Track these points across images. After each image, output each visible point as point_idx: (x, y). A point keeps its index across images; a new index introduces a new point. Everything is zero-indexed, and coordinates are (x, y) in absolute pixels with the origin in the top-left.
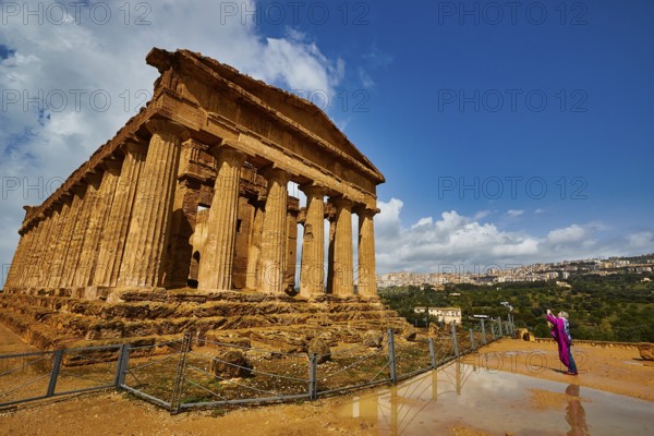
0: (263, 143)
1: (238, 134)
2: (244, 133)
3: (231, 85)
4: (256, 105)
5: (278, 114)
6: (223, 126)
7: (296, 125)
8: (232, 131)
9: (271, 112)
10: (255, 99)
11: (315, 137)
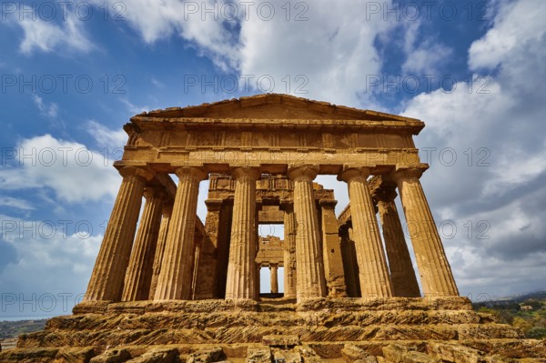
0: (215, 151)
1: (188, 153)
2: (193, 151)
3: (172, 120)
4: (199, 124)
5: (223, 121)
6: (174, 153)
7: (247, 121)
8: (182, 153)
9: (215, 123)
10: (196, 120)
11: (276, 121)
